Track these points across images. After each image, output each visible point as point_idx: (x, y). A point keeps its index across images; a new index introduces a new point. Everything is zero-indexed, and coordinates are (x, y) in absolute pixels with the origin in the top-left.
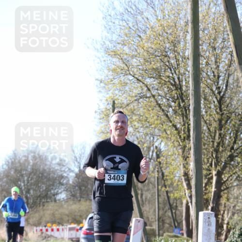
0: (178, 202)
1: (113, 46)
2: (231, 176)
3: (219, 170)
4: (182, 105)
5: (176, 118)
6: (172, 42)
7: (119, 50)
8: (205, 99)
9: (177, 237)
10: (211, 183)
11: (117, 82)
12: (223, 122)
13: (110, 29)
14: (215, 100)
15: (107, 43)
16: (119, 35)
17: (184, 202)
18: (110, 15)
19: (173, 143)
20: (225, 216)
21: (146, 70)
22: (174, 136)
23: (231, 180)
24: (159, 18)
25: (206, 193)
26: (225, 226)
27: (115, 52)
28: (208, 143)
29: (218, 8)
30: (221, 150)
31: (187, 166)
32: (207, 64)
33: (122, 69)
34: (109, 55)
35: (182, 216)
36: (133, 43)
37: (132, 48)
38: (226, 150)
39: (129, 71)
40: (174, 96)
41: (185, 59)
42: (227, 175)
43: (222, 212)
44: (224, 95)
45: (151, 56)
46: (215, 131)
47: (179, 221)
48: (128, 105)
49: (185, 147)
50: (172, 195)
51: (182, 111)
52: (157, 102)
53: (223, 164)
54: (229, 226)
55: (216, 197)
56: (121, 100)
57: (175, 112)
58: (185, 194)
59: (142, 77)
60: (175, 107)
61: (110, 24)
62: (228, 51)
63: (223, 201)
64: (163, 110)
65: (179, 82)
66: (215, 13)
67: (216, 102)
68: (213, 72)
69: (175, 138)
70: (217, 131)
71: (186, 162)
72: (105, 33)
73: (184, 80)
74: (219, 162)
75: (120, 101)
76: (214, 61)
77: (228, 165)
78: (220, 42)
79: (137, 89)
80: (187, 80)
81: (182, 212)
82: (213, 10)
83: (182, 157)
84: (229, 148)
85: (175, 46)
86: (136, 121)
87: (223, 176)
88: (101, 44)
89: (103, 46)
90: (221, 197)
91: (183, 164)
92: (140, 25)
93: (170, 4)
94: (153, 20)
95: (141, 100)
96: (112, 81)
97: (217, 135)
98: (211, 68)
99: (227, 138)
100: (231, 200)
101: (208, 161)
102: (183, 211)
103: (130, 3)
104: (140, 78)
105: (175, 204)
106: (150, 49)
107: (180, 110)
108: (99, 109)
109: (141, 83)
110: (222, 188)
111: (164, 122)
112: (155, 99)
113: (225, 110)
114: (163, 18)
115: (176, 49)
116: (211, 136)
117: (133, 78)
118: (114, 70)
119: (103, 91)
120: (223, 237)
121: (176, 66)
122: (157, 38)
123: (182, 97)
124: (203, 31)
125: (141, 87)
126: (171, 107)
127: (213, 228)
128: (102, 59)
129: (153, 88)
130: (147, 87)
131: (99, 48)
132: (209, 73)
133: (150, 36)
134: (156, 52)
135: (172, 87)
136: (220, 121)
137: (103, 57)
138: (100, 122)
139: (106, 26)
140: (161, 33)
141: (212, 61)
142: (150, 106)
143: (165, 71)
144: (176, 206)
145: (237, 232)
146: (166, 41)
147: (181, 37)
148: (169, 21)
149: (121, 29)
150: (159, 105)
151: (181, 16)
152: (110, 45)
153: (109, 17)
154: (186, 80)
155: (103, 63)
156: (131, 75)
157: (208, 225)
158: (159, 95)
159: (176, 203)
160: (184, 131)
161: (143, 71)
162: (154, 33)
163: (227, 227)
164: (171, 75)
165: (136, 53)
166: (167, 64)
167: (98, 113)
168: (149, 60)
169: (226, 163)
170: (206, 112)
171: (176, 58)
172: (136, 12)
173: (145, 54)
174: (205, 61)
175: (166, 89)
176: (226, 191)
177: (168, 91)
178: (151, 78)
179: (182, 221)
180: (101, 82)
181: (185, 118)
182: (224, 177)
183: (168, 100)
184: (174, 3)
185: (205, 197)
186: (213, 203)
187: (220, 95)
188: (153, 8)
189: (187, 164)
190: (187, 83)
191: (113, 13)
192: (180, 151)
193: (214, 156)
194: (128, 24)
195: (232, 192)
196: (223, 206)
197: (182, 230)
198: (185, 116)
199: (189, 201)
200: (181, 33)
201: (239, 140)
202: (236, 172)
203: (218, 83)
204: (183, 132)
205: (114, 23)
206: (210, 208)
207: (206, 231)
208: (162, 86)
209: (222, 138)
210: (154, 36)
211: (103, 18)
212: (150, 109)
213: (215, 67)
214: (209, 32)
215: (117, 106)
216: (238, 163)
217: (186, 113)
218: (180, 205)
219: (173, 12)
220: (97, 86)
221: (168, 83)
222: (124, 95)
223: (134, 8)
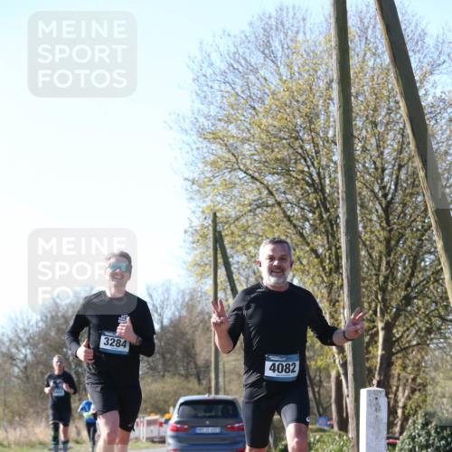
0: (323, 374)
1: (210, 125)
2: (408, 329)
3: (388, 321)
4: (325, 216)
5: (316, 238)
6: (306, 115)
7: (220, 131)
8: (362, 206)
9: (324, 431)
10: (376, 342)
11: (219, 183)
12: (393, 243)
13: (205, 97)
14: (378, 207)
15: (202, 119)
16: (221, 107)
17: (333, 374)
18: (205, 76)
19: (312, 278)
20: (400, 394)
21: (266, 162)
22: (314, 266)
23: (408, 336)
24: (284, 78)
25: (368, 359)
26: (400, 412)
27: (213, 134)
28: (369, 277)
29: (378, 60)
30: (389, 288)
31: (336, 316)
32: (364, 149)
33: (226, 162)
34: (205, 138)
35: (330, 397)
36: (243, 118)
37: (242, 127)
38: (398, 287)
39: (237, 164)
40: (313, 203)
41: (328, 142)
42: (401, 329)
43: (394, 388)
44: (392, 199)
45: (273, 139)
46: (381, 257)
47: (325, 405)
48: (237, 219)
49: (332, 284)
50: (313, 363)
51: (325, 226)
52: (284, 212)
53: (394, 310)
54: (407, 412)
55: (385, 365)
56: (227, 211)
57: (314, 228)
58: (335, 361)
59: (260, 174)
60: (314, 220)
61: (205, 88)
62: (397, 128)
63: (396, 370)
64: (295, 226)
65: (320, 179)
66: (373, 69)
67: (380, 211)
68: (375, 163)
69: (315, 270)
70: (384, 258)
71: (334, 309)
72: (197, 105)
73: (327, 177)
74: (388, 307)
75: (224, 212)
76: (375, 144)
77: (403, 313)
78: (383, 113)
79: (251, 193)
80: (333, 176)
81: (331, 391)
82: (371, 64)
83: (327, 301)
84: (403, 285)
85: (311, 122)
86: (251, 245)
87: (395, 331)
88: (192, 122)
89: (194, 124)
90: (392, 364)
91: (330, 313)
92: (254, 90)
93: (302, 56)
94: (274, 82)
95: (259, 210)
96: (211, 181)
97: (384, 263)
98: (371, 157)
99: (400, 268)
100: (409, 369)
101: (370, 306)
102: (331, 388)
103: (237, 56)
104: (256, 175)
105: (318, 378)
106: (270, 129)
107: (322, 226)
108: (191, 227)
109: (258, 184)
110: (394, 350)
111: (297, 245)
112: (282, 209)
113: (395, 223)
114: (291, 78)
115: (313, 126)
116: (373, 265)
117: (245, 175)
118: (213, 163)
119: (197, 197)
120: (397, 429)
121: (314, 154)
122: (282, 111)
123: (324, 204)
124: (356, 97)
125: (259, 189)
126: (308, 220)
127: (384, 415)
128: (194, 146)
129: (277, 190)
130: (268, 188)
131: (188, 129)
132: (367, 165)
133: (270, 107)
134: (280, 131)
135: (308, 188)
136: (388, 241)
137: (195, 143)
138: (193, 248)
139: (199, 92)
140: (288, 102)
141: (371, 144)
142: (274, 221)
143: (296, 163)
144: (320, 381)
145: (420, 421)
146: (297, 113)
147: (320, 107)
148: (301, 82)
149: (222, 96)
150: (289, 218)
151: (319, 73)
152: (206, 124)
153: (204, 78)
154: (330, 177)
155: (195, 152)
156: (242, 170)
157: (376, 410)
158: (288, 202)
159: (320, 377)
160: (330, 258)
161: (260, 163)
162: (277, 103)
163: (403, 412)
164: (306, 169)
165: (249, 135)
166: (300, 151)
167: (189, 233)
168: (270, 145)
169: (398, 309)
170: (365, 227)
171: (313, 142)
172: (247, 69)
173: (263, 136)
174: (360, 145)
175: (298, 192)
176: (399, 355)
177: (302, 194)
178: (274, 174)
179: (331, 405)
180: (193, 183)
181: (330, 237)
182: (397, 332)
183: (303, 209)
184: (308, 54)
185: (367, 365)
186: (380, 374)
187: (386, 199)
188: (273, 62)
189: (336, 312)
190: (333, 180)
191: (209, 72)
192: (325, 291)
193: (380, 298)
194: (233, 89)
195: (411, 356)
196: (396, 379)
197: (331, 419)
198: (331, 234)
199: (341, 372)
200: (321, 102)
201: (419, 272)
202: (415, 323)
203: (382, 179)
204: (328, 261)
205: (211, 87)
206: (375, 382)
207: (372, 420)
208: (292, 187)
209: (391, 268)
210: (277, 106)
211: (194, 80)
212: (274, 225)
213: (377, 154)
214: (366, 99)
215: (221, 220)
216: (419, 309)
217: (332, 229)
218: (327, 380)
219: (307, 68)
220: (187, 190)
221: (302, 182)
222: (232, 203)
223: (243, 62)
